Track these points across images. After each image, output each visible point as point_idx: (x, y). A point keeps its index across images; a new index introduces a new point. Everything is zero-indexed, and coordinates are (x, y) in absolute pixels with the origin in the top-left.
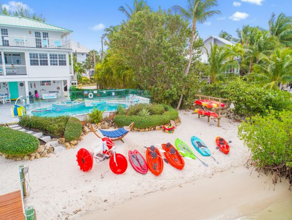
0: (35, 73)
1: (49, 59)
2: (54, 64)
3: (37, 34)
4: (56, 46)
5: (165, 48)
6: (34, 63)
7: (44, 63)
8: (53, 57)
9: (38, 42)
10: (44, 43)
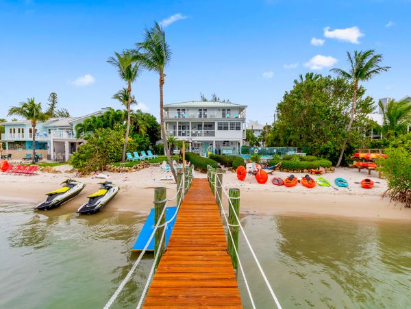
0: (220, 135)
1: (229, 126)
2: (232, 128)
3: (224, 110)
4: (235, 117)
5: (319, 107)
6: (220, 128)
7: (226, 128)
8: (232, 124)
9: (224, 115)
10: (228, 115)
